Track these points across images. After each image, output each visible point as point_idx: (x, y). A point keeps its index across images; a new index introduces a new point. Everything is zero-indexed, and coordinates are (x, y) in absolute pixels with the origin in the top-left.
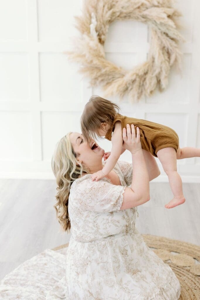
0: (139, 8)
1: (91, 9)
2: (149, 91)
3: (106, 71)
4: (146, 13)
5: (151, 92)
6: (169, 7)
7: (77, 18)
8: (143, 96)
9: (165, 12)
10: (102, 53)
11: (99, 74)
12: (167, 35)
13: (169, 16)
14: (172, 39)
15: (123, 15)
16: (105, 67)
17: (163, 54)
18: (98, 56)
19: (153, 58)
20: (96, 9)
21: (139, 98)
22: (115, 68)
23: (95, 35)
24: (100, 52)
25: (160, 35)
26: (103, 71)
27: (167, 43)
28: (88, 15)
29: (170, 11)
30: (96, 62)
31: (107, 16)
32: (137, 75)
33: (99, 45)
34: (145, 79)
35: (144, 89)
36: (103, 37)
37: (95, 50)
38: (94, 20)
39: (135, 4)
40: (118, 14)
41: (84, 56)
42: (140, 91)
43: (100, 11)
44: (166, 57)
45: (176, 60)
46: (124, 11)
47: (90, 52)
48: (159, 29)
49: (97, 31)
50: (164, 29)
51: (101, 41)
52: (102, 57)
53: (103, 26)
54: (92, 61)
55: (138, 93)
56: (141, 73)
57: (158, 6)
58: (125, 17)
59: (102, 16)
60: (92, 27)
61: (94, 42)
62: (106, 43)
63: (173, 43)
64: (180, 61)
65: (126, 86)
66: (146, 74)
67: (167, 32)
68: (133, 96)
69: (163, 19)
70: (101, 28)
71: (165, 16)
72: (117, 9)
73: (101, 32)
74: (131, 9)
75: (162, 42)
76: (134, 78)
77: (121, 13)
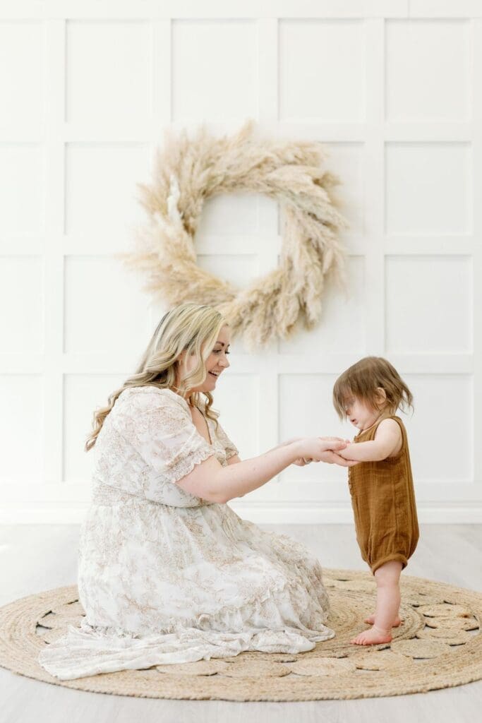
0: (259, 166)
1: (169, 171)
2: (284, 326)
3: (198, 287)
4: (273, 175)
5: (289, 328)
6: (315, 165)
7: (142, 187)
8: (272, 336)
9: (308, 174)
10: (191, 252)
11: (184, 293)
12: (314, 217)
13: (316, 182)
14: (326, 224)
15: (228, 182)
16: (195, 278)
17: (309, 251)
18: (183, 257)
19: (290, 261)
20: (178, 170)
21: (264, 340)
22: (216, 282)
23: (177, 216)
24: (186, 251)
25: (300, 216)
26: (193, 287)
27: (316, 230)
28: (163, 183)
29: (318, 173)
30: (178, 267)
31: (200, 181)
32: (260, 293)
33: (185, 234)
34: (275, 303)
35: (275, 321)
36: (191, 222)
37: (176, 246)
38: (174, 189)
39: (253, 159)
40: (220, 179)
41: (156, 255)
42: (266, 326)
43: (186, 174)
44: (316, 259)
45: (334, 264)
46: (232, 173)
47: (166, 249)
48: (299, 206)
49: (180, 210)
50: (307, 205)
51: (189, 229)
52: (189, 259)
53: (191, 199)
54: (170, 267)
55: (263, 331)
56: (268, 290)
57: (294, 163)
58: (234, 185)
59: (191, 182)
60: (172, 202)
61: (174, 227)
62: (197, 234)
63: (327, 231)
64: (341, 264)
65: (238, 317)
66: (277, 292)
67: (314, 211)
68: (254, 337)
69: (306, 185)
70: (188, 205)
71: (309, 180)
72: (219, 171)
73: (188, 212)
74: (244, 169)
75: (305, 231)
76: (253, 298)
77: (226, 178)
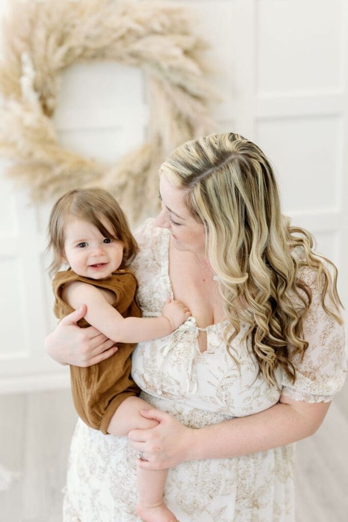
0: (122, 38)
1: (20, 45)
2: (155, 204)
3: (64, 171)
4: (138, 46)
6: (185, 33)
8: (144, 214)
9: (178, 45)
10: (52, 135)
11: (49, 177)
12: (183, 89)
13: (186, 53)
14: (196, 97)
15: (89, 53)
16: (60, 162)
17: (179, 127)
18: (45, 141)
19: (160, 142)
20: (29, 42)
21: (135, 218)
22: (81, 163)
23: (32, 98)
24: (47, 133)
25: (168, 88)
26: (58, 171)
27: (186, 105)
28: (13, 58)
29: (188, 42)
30: (40, 154)
31: (57, 57)
32: (129, 174)
33: (45, 119)
34: (145, 181)
35: (146, 200)
36: (50, 103)
37: (36, 131)
38: (28, 70)
39: (114, 30)
40: (78, 51)
41: (14, 144)
43: (40, 50)
46: (92, 45)
47: (25, 135)
48: (168, 78)
49: (36, 90)
50: (177, 79)
51: (47, 111)
52: (52, 142)
53: (48, 80)
54: (30, 154)
56: (137, 168)
57: (161, 34)
58: (94, 57)
59: (46, 58)
60: (26, 82)
61: (34, 116)
62: (58, 114)
63: (198, 105)
66: (146, 169)
67: (184, 83)
69: (175, 58)
70: (45, 83)
71: (178, 52)
72: (75, 41)
73: (46, 92)
74: (105, 41)
75: (174, 105)
76: (123, 179)
77: (86, 49)
